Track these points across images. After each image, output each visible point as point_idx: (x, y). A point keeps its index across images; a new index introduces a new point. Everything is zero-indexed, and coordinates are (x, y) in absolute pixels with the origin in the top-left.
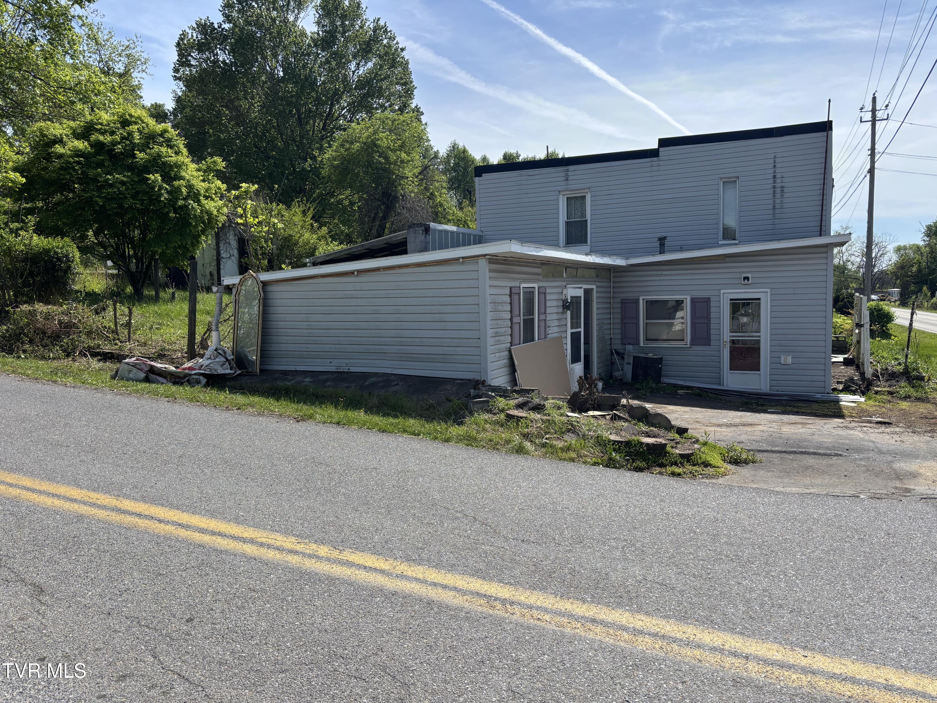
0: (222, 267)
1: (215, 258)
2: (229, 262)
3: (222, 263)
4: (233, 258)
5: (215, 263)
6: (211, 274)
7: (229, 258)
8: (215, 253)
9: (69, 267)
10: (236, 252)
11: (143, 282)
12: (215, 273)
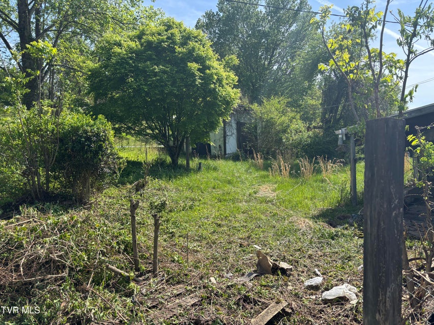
0: (227, 142)
1: (223, 136)
2: (231, 138)
3: (227, 139)
4: (233, 135)
5: (222, 139)
6: (220, 147)
7: (231, 135)
8: (223, 132)
9: (100, 147)
10: (235, 131)
11: (178, 155)
12: (222, 146)
